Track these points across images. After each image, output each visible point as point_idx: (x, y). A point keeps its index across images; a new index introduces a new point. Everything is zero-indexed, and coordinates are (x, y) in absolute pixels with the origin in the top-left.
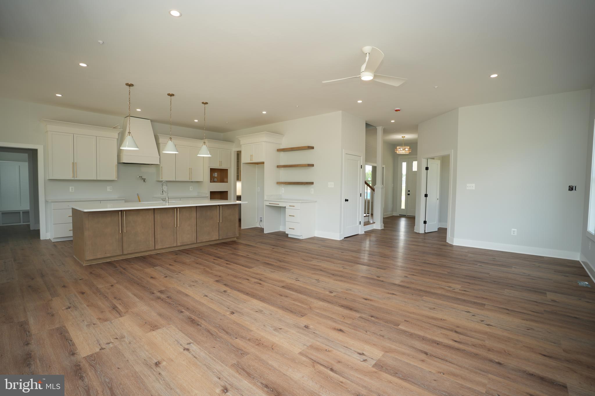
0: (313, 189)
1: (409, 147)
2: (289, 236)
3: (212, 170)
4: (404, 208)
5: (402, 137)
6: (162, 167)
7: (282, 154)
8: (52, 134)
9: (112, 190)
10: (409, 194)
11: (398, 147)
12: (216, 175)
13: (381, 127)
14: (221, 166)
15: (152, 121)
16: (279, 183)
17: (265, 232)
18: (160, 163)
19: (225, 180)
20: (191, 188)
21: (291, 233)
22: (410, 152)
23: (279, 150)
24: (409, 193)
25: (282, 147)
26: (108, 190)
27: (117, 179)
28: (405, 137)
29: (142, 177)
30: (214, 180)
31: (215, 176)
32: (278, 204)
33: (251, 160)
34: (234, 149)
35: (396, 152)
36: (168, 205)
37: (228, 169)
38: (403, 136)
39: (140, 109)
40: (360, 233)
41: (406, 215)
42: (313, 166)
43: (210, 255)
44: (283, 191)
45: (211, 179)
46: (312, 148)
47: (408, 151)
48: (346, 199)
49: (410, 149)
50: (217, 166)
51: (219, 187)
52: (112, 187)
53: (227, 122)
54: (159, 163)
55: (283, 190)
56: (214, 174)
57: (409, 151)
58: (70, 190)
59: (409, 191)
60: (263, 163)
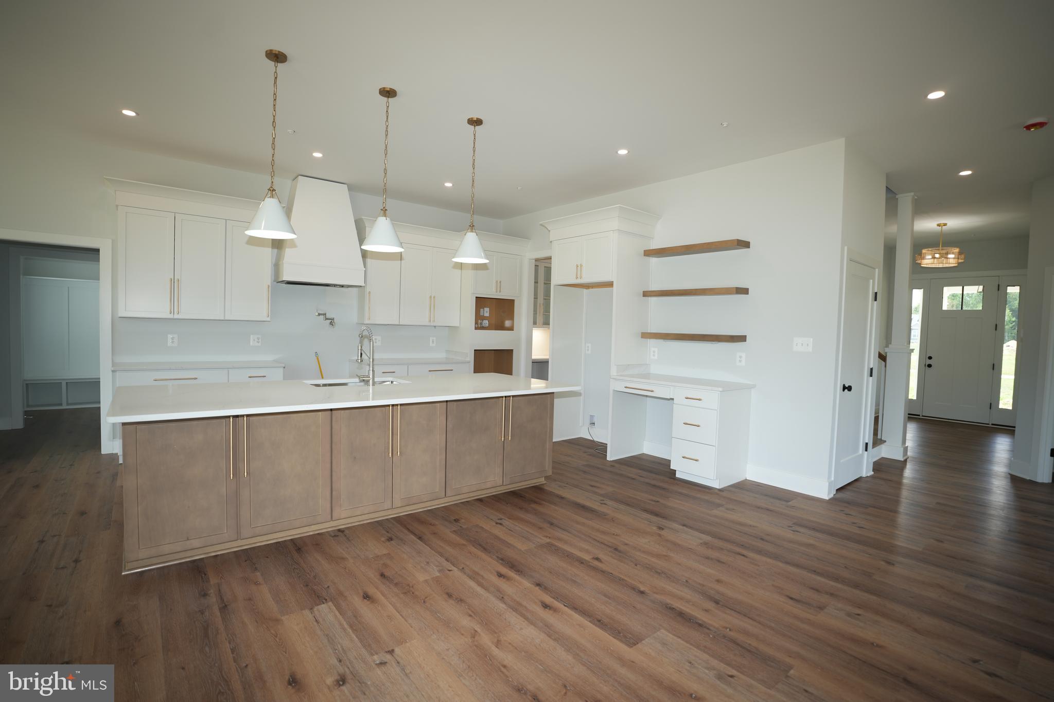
0: (744, 355)
1: (957, 250)
2: (678, 475)
3: (481, 302)
4: (915, 398)
5: (939, 225)
6: (370, 293)
7: (654, 261)
8: (126, 212)
9: (259, 344)
10: (930, 366)
11: (924, 251)
12: (486, 312)
13: (912, 194)
14: (500, 292)
15: (351, 188)
16: (646, 335)
17: (610, 457)
18: (365, 282)
19: (508, 323)
20: (433, 342)
21: (684, 470)
22: (960, 261)
23: (649, 253)
24: (929, 362)
25: (655, 245)
26: (251, 344)
27: (268, 319)
28: (945, 225)
29: (325, 314)
30: (481, 324)
31: (485, 315)
32: (652, 391)
33: (577, 278)
34: (530, 253)
35: (920, 264)
36: (373, 399)
37: (514, 300)
38: (942, 221)
39: (322, 154)
40: (864, 475)
41: (919, 415)
42: (747, 293)
43: (485, 550)
44: (654, 355)
45: (476, 323)
46: (746, 245)
47: (954, 258)
48: (844, 385)
49: (960, 253)
50: (490, 292)
51: (494, 340)
52: (260, 336)
53: (519, 188)
54: (363, 285)
55: (654, 352)
56: (482, 310)
57: (958, 259)
58: (169, 343)
59: (930, 358)
60: (610, 284)
